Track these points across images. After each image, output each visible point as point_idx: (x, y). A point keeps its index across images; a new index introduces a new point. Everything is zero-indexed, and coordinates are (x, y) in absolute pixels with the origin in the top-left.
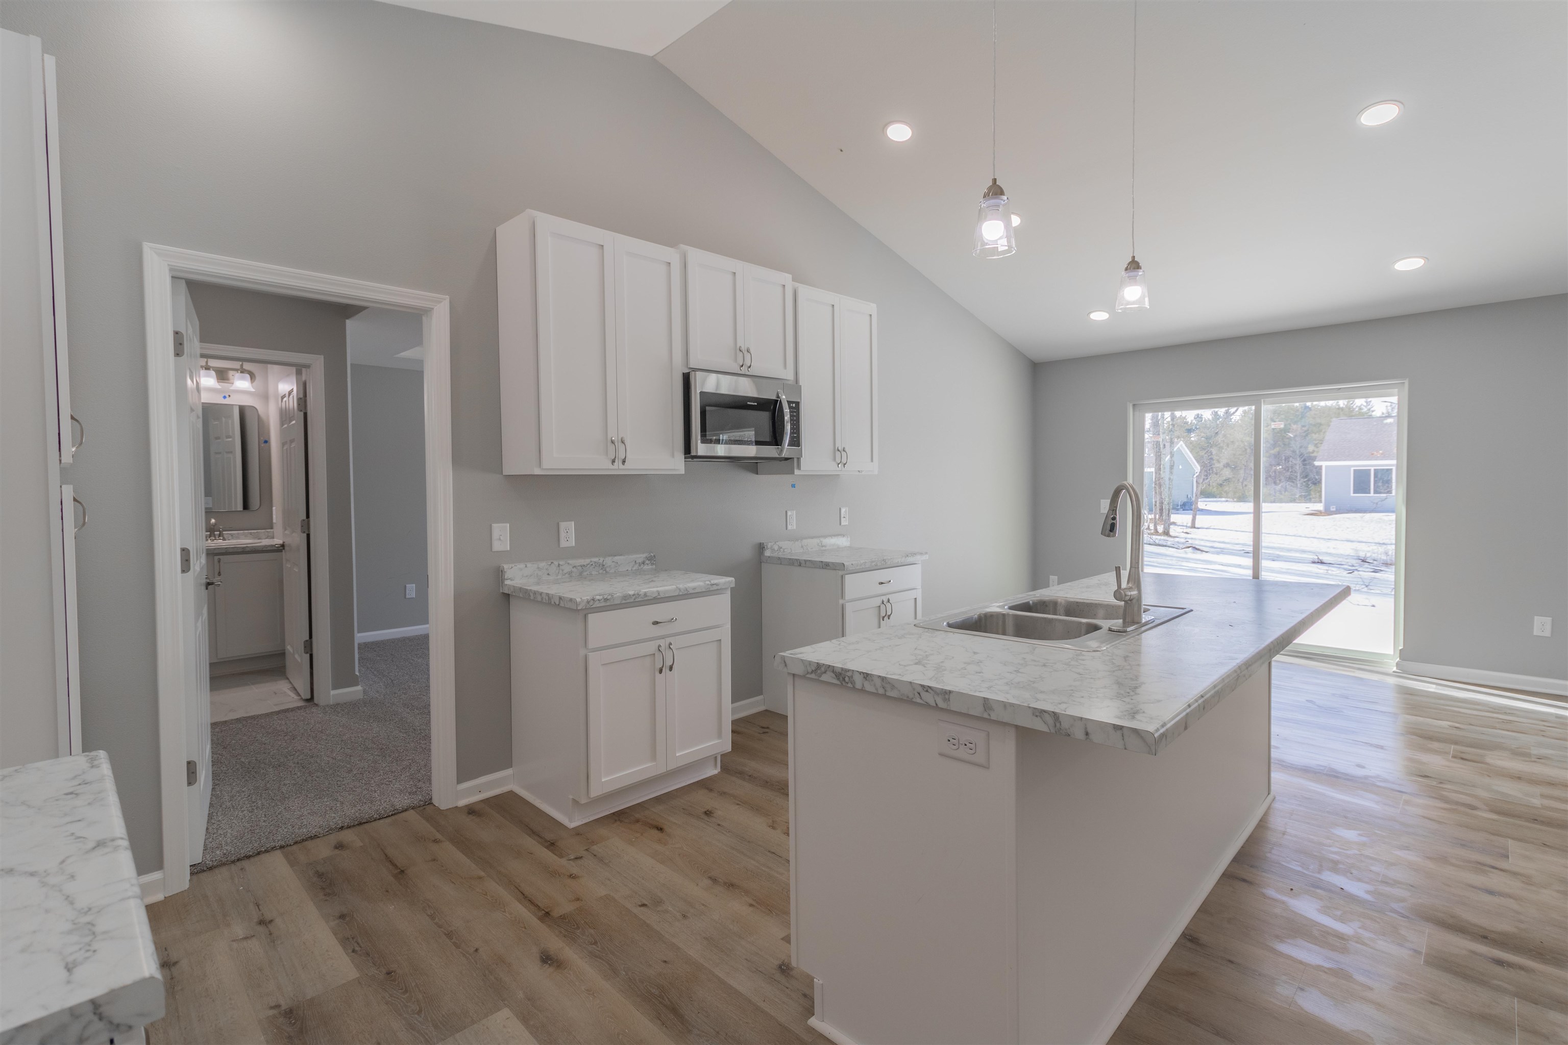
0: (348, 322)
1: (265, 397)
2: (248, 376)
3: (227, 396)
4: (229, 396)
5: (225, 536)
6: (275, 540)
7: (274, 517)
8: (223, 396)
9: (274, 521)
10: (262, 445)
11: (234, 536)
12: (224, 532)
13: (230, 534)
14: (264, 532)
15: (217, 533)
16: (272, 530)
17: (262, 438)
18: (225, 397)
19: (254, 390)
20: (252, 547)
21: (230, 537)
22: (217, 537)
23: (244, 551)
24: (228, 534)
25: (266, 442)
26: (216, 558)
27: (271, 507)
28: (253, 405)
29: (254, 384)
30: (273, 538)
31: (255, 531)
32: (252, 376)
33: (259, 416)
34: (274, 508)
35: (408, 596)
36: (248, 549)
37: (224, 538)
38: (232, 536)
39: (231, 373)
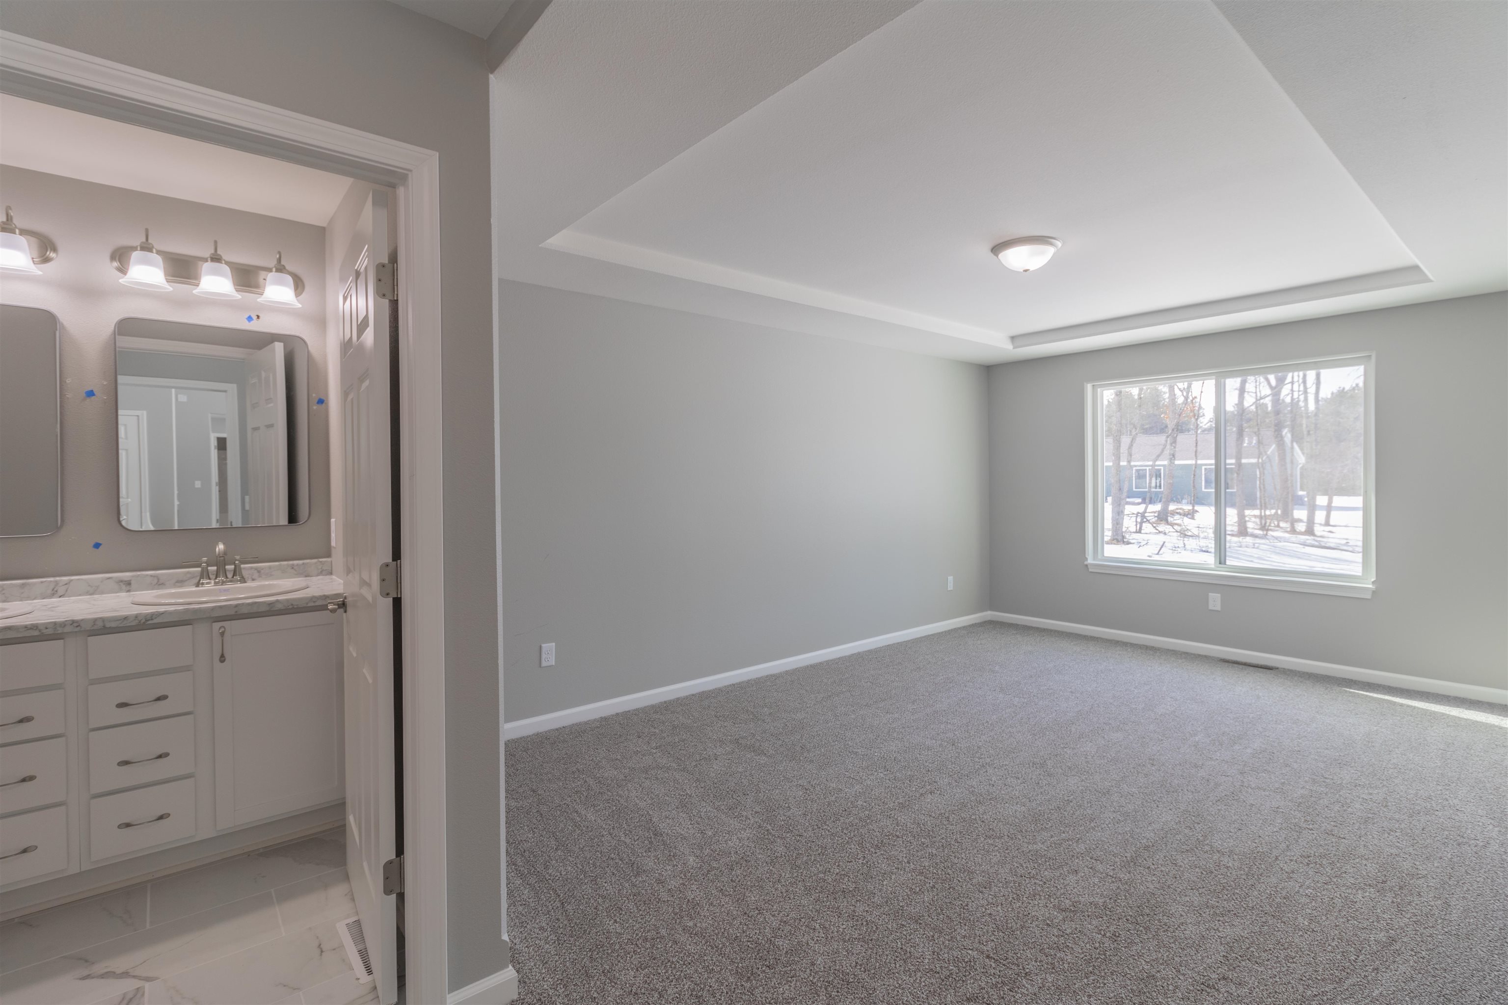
0: (491, 76)
1: (321, 322)
2: (289, 279)
3: (255, 318)
4: (258, 317)
5: (245, 573)
6: (334, 577)
7: (333, 535)
8: (247, 316)
9: (333, 544)
10: (315, 407)
11: (262, 571)
12: (242, 566)
13: (256, 569)
14: (316, 563)
15: (230, 567)
16: (329, 559)
17: (314, 395)
18: (250, 319)
19: (300, 306)
20: (287, 600)
21: (256, 575)
22: (230, 575)
23: (272, 611)
24: (252, 568)
25: (321, 401)
26: (217, 626)
27: (329, 518)
28: (301, 335)
29: (304, 295)
30: (331, 573)
31: (301, 562)
32: (299, 285)
33: (308, 352)
34: (333, 520)
35: (544, 664)
36: (279, 606)
37: (243, 577)
38: (259, 572)
39: (263, 274)
